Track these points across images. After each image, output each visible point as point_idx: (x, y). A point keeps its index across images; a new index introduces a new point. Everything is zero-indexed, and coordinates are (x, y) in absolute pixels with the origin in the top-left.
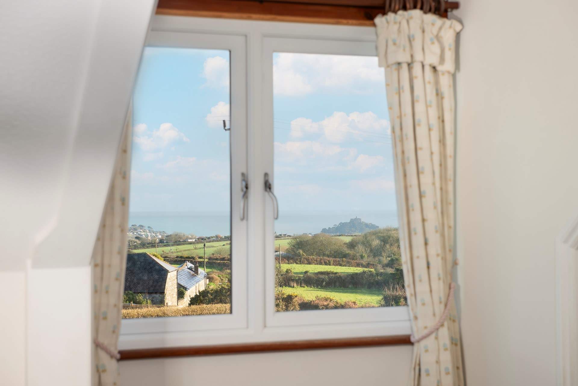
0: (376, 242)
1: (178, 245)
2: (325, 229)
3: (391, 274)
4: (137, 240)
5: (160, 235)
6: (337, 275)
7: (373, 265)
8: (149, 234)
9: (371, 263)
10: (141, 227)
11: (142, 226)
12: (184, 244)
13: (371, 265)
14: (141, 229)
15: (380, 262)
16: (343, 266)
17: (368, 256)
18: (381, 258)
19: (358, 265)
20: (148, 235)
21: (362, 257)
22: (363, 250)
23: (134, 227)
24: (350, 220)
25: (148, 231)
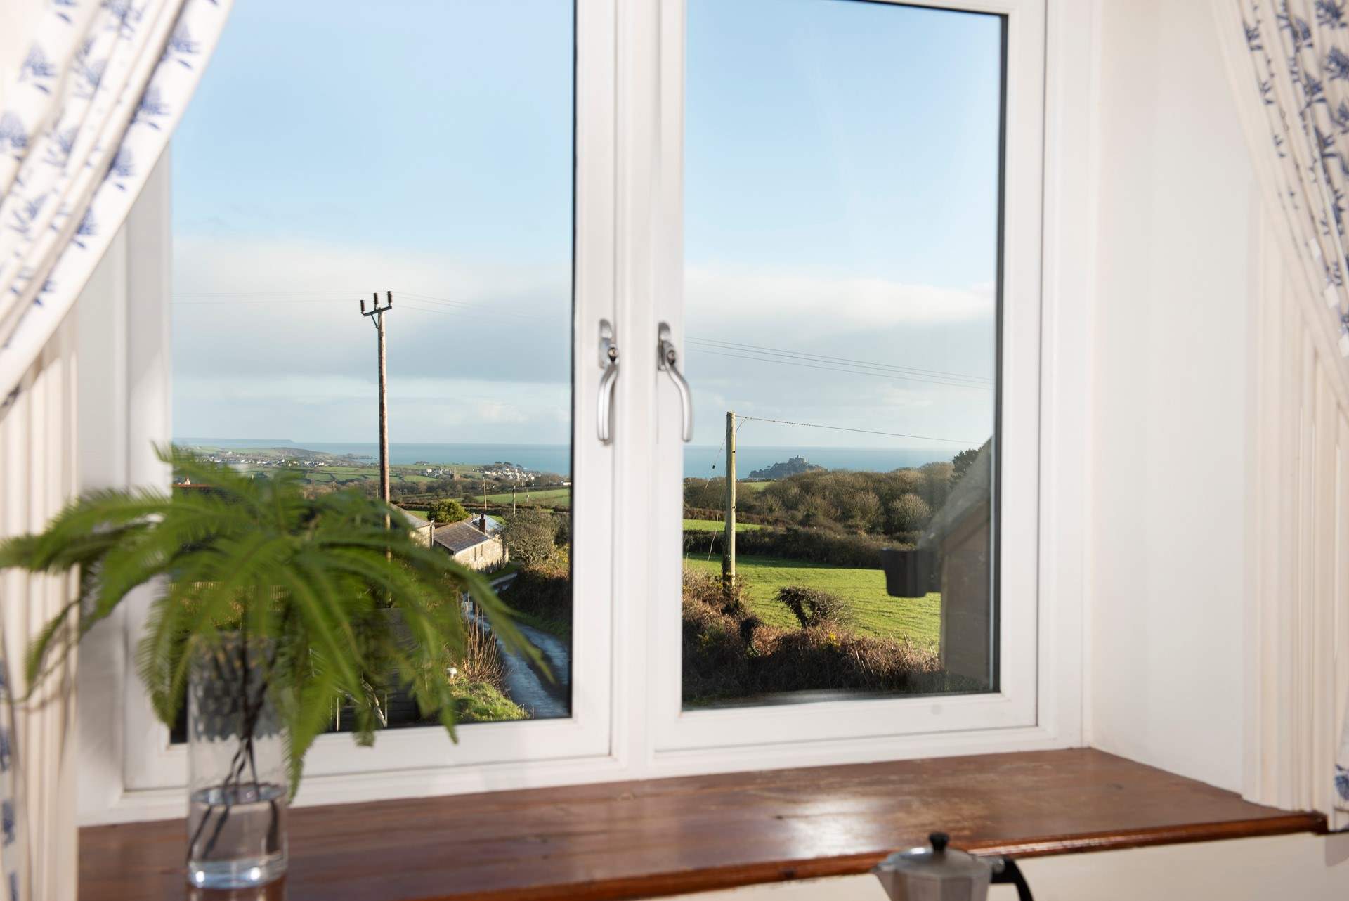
0: (794, 490)
1: (549, 489)
2: (755, 471)
3: (782, 535)
4: (496, 483)
5: (533, 475)
6: (707, 536)
7: (784, 521)
8: (518, 474)
9: (781, 519)
10: (508, 464)
11: (510, 464)
12: (556, 489)
13: (780, 521)
14: (508, 467)
15: (793, 518)
16: (741, 523)
17: (780, 509)
18: (796, 512)
19: (762, 521)
20: (516, 476)
21: (771, 510)
22: (773, 502)
23: (498, 465)
24: (788, 460)
25: (516, 470)
